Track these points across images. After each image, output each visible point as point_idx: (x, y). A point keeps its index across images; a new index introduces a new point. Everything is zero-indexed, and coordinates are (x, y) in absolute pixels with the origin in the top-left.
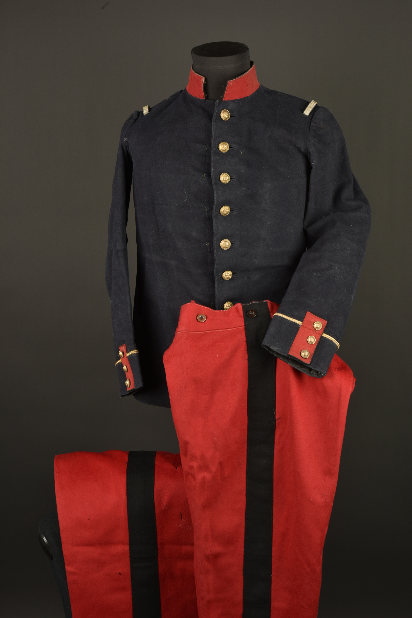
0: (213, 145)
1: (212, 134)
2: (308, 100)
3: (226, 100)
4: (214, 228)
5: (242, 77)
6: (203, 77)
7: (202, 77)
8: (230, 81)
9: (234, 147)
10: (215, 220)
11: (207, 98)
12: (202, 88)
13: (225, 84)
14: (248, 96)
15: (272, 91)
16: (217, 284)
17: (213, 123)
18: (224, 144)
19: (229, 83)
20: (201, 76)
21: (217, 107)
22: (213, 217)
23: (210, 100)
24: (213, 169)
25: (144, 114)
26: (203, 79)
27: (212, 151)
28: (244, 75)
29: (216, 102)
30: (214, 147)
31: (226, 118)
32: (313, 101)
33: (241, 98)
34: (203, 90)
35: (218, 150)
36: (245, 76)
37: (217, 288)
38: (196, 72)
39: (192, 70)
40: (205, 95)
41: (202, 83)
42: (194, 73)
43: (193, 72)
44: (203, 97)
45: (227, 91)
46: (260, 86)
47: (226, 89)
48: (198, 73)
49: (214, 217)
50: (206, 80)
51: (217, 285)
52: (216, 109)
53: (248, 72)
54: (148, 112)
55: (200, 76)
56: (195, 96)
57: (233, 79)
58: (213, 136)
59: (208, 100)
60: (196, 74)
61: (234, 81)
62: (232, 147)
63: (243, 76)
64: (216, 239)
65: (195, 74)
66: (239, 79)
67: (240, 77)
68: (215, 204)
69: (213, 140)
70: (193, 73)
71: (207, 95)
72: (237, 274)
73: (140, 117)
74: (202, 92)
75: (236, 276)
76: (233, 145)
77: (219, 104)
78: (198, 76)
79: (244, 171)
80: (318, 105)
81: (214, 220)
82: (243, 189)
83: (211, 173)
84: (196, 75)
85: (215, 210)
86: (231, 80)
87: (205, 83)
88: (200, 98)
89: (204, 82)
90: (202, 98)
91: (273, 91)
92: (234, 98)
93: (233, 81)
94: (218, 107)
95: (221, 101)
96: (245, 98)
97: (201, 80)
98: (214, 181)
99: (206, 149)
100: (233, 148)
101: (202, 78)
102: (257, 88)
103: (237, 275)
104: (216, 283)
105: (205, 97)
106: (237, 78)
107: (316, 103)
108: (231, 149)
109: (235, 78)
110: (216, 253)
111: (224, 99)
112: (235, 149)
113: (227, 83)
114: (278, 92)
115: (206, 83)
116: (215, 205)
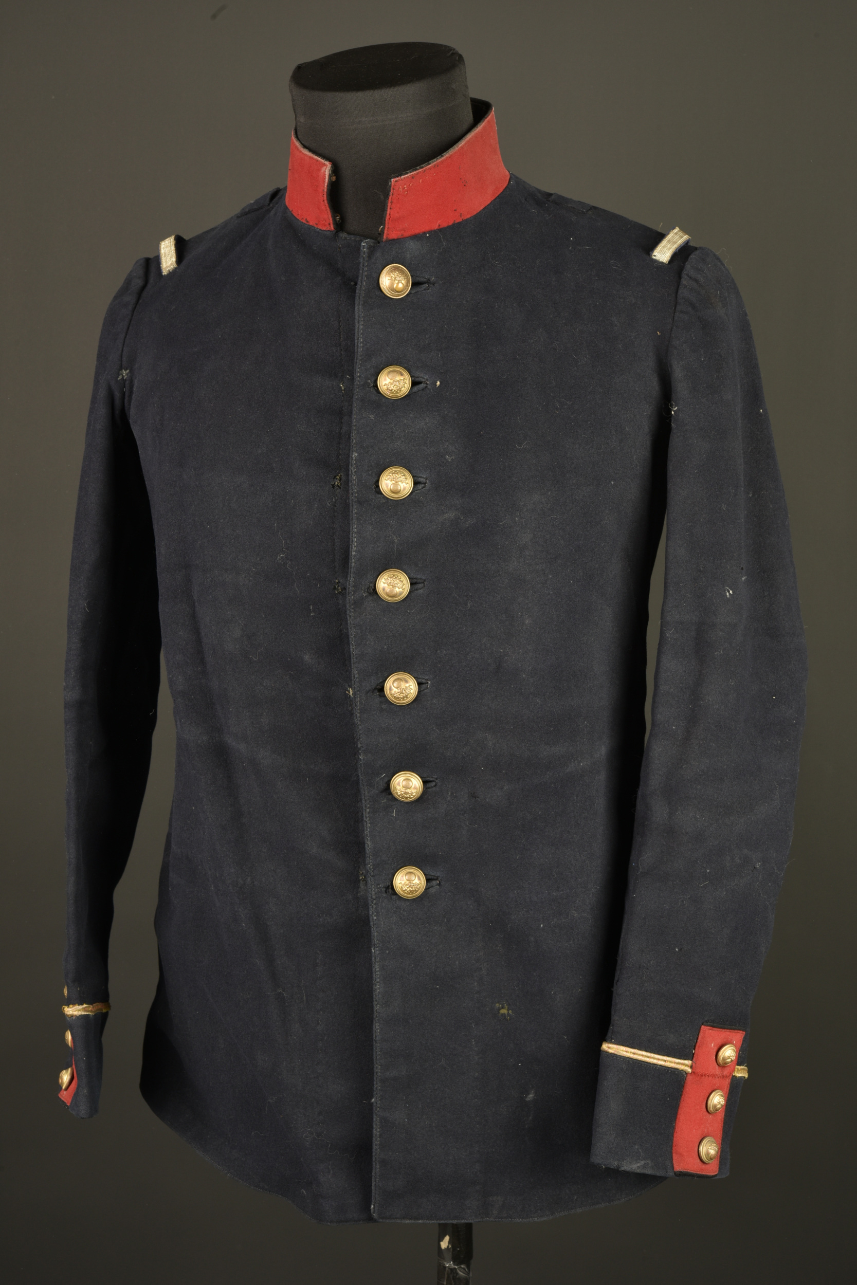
0: (359, 377)
1: (356, 344)
2: (659, 228)
3: (394, 235)
4: (350, 639)
5: (442, 162)
6: (327, 163)
7: (323, 161)
8: (397, 179)
9: (427, 380)
10: (355, 618)
11: (340, 226)
12: (325, 198)
13: (385, 190)
14: (469, 216)
15: (550, 195)
16: (368, 810)
17: (359, 310)
18: (394, 371)
19: (395, 185)
20: (319, 159)
21: (366, 259)
22: (348, 606)
23: (349, 234)
24: (356, 454)
25: (165, 272)
26: (327, 169)
27: (358, 394)
28: (447, 155)
29: (363, 244)
30: (362, 383)
31: (398, 292)
32: (677, 230)
33: (445, 225)
34: (326, 201)
35: (374, 392)
36: (451, 157)
37: (368, 822)
38: (305, 147)
39: (294, 140)
40: (334, 217)
41: (324, 182)
42: (298, 150)
43: (298, 144)
44: (329, 224)
45: (393, 210)
46: (509, 181)
47: (389, 204)
48: (310, 150)
49: (350, 606)
50: (336, 170)
51: (369, 813)
52: (363, 265)
53: (462, 143)
54: (175, 265)
55: (316, 157)
56: (304, 221)
57: (407, 173)
58: (360, 350)
59: (343, 235)
60: (306, 152)
61: (413, 177)
62: (420, 383)
63: (443, 158)
64: (359, 673)
65: (301, 152)
66: (430, 169)
67: (434, 163)
68: (353, 564)
69: (359, 362)
70: (296, 147)
71: (342, 219)
72: (433, 784)
73: (151, 281)
74: (323, 207)
75: (432, 787)
76: (422, 376)
77: (372, 250)
78: (310, 157)
79: (453, 457)
80: (691, 244)
81: (350, 617)
82: (446, 516)
83: (350, 466)
84: (306, 155)
85: (354, 586)
86: (401, 175)
87: (334, 179)
88: (320, 227)
89: (330, 176)
90: (324, 228)
91: (553, 197)
92: (417, 230)
93: (407, 177)
94: (369, 257)
95: (379, 243)
96: (459, 223)
97: (319, 170)
98: (357, 492)
99: (342, 391)
100: (422, 386)
101: (324, 165)
102: (501, 190)
103: (435, 786)
104: (366, 807)
105: (335, 223)
106: (422, 168)
107: (686, 237)
108: (416, 388)
109: (417, 170)
110: (360, 717)
111: (388, 234)
112: (429, 387)
113: (390, 187)
114: (567, 200)
115: (336, 179)
116: (352, 570)
